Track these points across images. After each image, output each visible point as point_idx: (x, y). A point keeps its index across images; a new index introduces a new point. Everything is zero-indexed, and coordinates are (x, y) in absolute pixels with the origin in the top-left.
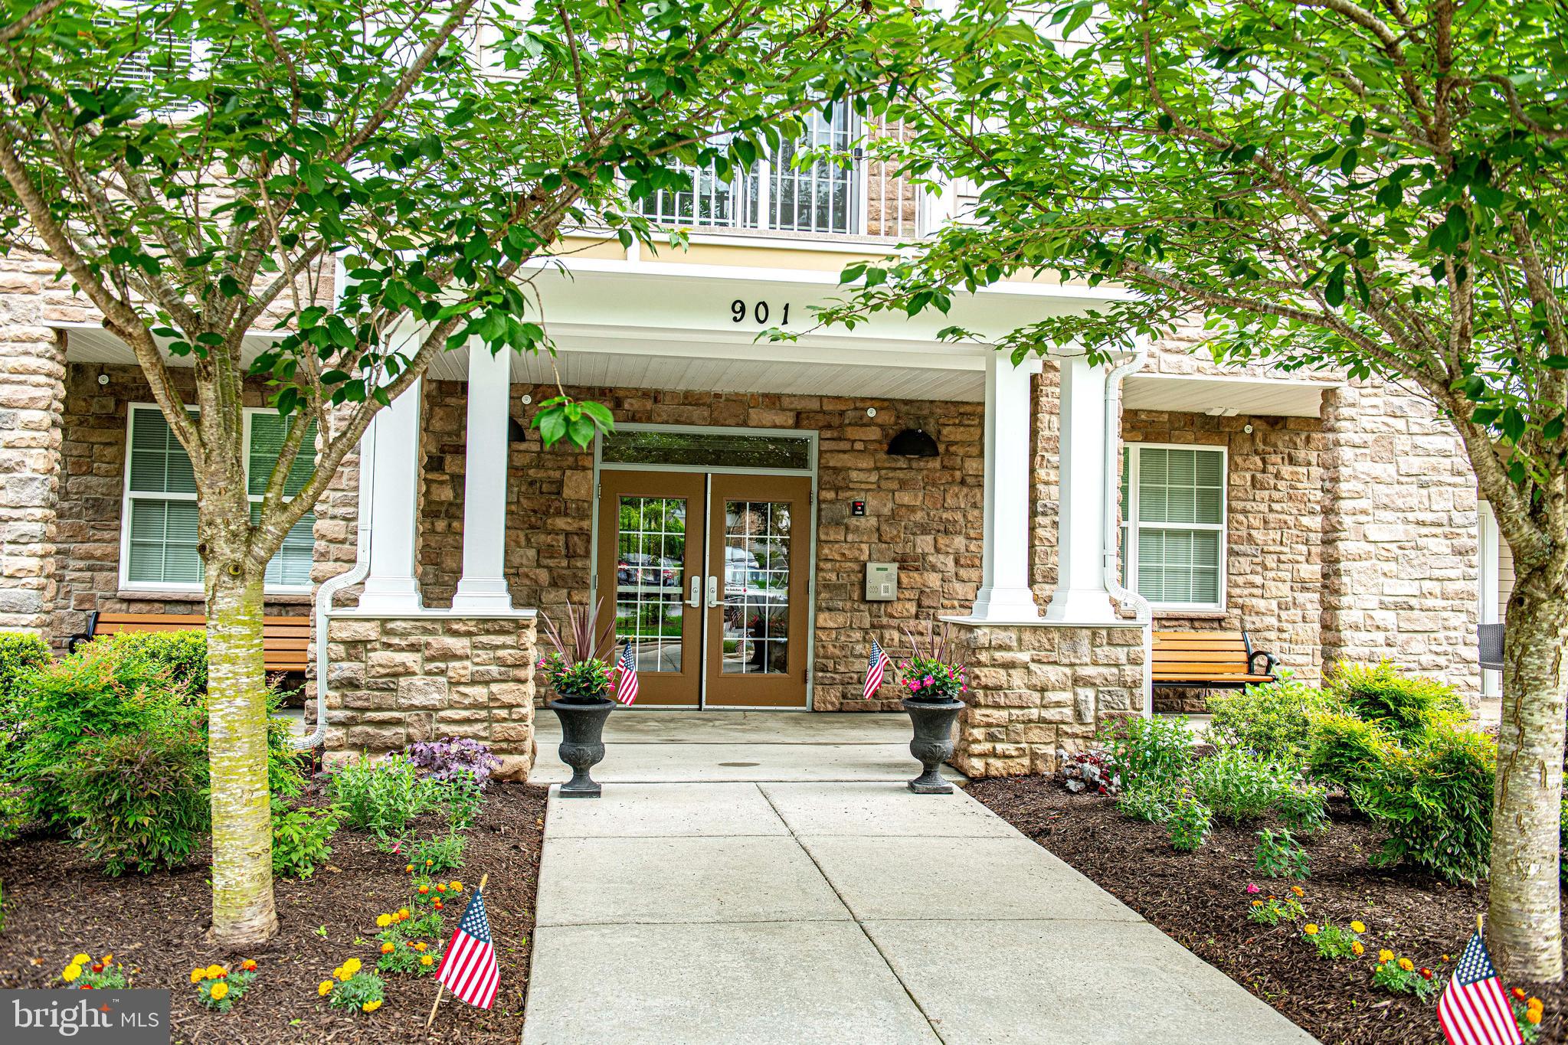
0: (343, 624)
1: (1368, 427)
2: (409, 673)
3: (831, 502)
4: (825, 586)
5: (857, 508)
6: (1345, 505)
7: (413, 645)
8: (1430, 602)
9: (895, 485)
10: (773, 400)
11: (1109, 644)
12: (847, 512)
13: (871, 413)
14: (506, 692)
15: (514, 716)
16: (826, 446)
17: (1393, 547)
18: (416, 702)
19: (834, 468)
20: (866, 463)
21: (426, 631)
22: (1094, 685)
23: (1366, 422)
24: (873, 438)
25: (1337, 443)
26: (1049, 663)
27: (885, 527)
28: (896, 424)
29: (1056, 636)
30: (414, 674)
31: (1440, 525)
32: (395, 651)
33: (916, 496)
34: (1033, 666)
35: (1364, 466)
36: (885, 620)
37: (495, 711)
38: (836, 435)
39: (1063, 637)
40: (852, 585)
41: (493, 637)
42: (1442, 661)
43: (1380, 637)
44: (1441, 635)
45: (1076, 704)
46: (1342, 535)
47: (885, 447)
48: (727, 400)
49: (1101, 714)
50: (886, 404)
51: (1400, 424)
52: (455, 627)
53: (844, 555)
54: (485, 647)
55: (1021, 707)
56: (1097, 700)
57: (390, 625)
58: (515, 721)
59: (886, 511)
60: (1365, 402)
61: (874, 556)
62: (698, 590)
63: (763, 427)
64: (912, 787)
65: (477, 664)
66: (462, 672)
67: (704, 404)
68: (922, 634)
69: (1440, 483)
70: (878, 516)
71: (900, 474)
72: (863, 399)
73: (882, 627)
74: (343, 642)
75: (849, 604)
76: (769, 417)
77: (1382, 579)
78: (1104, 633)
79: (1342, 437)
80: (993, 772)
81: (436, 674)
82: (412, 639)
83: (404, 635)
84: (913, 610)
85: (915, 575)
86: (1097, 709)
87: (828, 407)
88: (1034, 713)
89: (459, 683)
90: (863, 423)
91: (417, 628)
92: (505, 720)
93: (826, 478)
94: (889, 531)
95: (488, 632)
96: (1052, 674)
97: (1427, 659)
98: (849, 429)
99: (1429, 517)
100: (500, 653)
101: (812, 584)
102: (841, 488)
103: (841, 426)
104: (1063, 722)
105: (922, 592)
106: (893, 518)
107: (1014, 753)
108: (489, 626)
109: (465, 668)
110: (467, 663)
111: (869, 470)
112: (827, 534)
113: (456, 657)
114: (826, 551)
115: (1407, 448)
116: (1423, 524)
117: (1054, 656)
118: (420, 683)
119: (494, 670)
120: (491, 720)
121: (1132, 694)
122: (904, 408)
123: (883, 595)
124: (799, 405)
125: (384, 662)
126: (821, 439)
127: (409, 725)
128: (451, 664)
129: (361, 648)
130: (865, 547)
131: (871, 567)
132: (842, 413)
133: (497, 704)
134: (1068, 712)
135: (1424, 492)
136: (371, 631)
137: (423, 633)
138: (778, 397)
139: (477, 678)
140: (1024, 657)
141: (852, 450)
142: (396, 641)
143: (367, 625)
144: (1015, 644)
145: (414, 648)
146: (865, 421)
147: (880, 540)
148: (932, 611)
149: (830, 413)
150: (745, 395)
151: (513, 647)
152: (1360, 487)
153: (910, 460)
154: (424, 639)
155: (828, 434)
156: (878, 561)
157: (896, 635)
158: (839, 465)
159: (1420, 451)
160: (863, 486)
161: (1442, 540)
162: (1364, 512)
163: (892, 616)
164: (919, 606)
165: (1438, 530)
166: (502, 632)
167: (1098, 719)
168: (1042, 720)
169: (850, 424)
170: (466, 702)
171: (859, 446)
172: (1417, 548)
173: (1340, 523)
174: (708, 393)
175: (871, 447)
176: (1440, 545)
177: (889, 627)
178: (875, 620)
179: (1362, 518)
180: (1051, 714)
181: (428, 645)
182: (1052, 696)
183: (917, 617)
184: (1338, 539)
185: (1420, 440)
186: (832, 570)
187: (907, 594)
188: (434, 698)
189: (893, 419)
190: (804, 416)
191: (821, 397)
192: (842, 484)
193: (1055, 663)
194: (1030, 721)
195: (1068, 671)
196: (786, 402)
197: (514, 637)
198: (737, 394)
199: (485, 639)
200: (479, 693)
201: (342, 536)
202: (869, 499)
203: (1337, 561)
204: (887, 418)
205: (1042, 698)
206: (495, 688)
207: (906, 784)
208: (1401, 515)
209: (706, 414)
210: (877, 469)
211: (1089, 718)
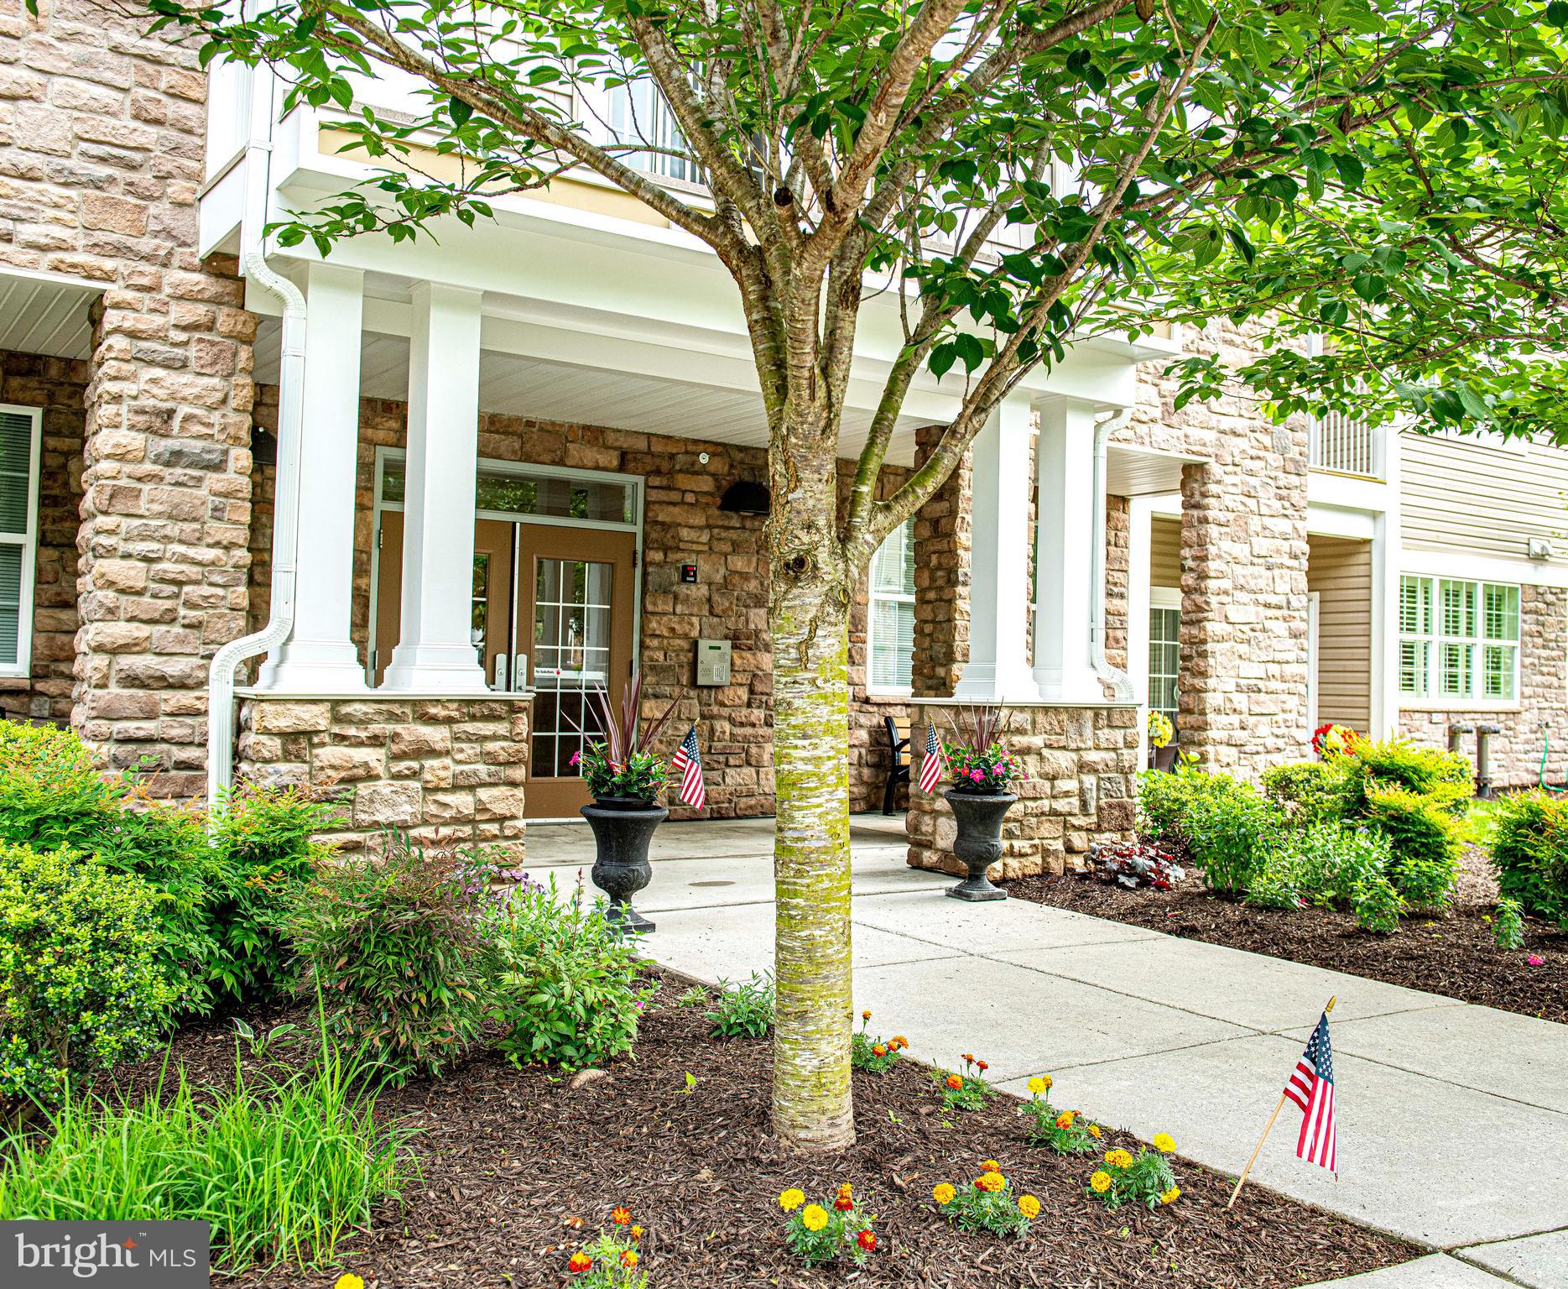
0: (280, 708)
1: (1231, 505)
2: (371, 777)
3: (659, 565)
4: (652, 668)
5: (687, 574)
6: (1212, 584)
7: (376, 737)
8: (1274, 685)
9: (727, 548)
10: (594, 435)
11: (1110, 726)
12: (676, 577)
13: (704, 459)
14: (496, 799)
15: (508, 832)
16: (655, 495)
17: (1246, 628)
18: (380, 818)
19: (663, 524)
20: (699, 520)
21: (393, 717)
22: (1096, 771)
23: (1228, 500)
24: (706, 489)
25: (1205, 520)
26: (1059, 748)
27: (716, 598)
28: (730, 474)
29: (1064, 717)
30: (377, 777)
31: (1280, 608)
32: (351, 745)
33: (749, 561)
34: (1045, 752)
35: (1226, 545)
36: (715, 709)
37: (483, 826)
38: (665, 482)
39: (1071, 718)
40: (681, 666)
41: (479, 725)
42: (1280, 743)
43: (1235, 719)
44: (1280, 718)
45: (1082, 793)
46: (1210, 615)
47: (719, 501)
48: (541, 429)
49: (1102, 802)
50: (720, 449)
51: (1252, 503)
52: (433, 711)
53: (673, 630)
54: (469, 738)
55: (1035, 799)
56: (1098, 788)
57: (345, 709)
58: (507, 838)
59: (718, 578)
60: (1228, 479)
61: (705, 632)
62: (504, 671)
63: (584, 467)
64: (958, 894)
65: (460, 762)
66: (442, 774)
67: (513, 434)
68: (754, 725)
69: (1282, 566)
70: (710, 584)
71: (733, 535)
72: (696, 442)
73: (712, 717)
74: (281, 734)
75: (677, 690)
76: (591, 455)
77: (1238, 662)
78: (1105, 713)
79: (1211, 514)
80: (1011, 874)
81: (407, 777)
82: (375, 728)
83: (363, 722)
84: (745, 697)
85: (748, 655)
86: (1099, 798)
87: (657, 448)
88: (1045, 805)
89: (437, 789)
90: (695, 471)
91: (380, 713)
92: (495, 837)
93: (654, 535)
94: (721, 602)
95: (473, 718)
96: (1063, 760)
97: (1271, 742)
98: (680, 477)
99: (1273, 600)
100: (491, 746)
101: (636, 665)
102: (671, 548)
103: (671, 473)
104: (1070, 814)
105: (755, 675)
106: (726, 586)
107: (1029, 851)
108: (476, 709)
109: (445, 768)
110: (447, 761)
111: (701, 528)
112: (655, 604)
113: (433, 753)
114: (654, 625)
115: (1259, 529)
116: (1267, 606)
117: (1063, 741)
118: (386, 791)
119: (482, 769)
120: (477, 838)
121: (1127, 781)
122: (739, 456)
123: (716, 680)
124: (625, 443)
125: (337, 762)
126: (647, 486)
127: (370, 850)
128: (428, 763)
129: (304, 743)
130: (695, 620)
131: (703, 645)
132: (672, 457)
133: (486, 816)
134: (1075, 801)
135: (1269, 573)
136: (316, 716)
137: (388, 721)
138: (602, 431)
139: (462, 781)
140: (1037, 741)
141: (683, 503)
142: (351, 731)
143: (315, 709)
144: (1029, 727)
145: (376, 741)
146: (696, 468)
147: (711, 613)
148: (764, 698)
149: (660, 456)
150: (562, 426)
151: (505, 738)
152: (1223, 567)
153: (744, 518)
154: (390, 728)
155: (656, 481)
156: (709, 638)
157: (727, 727)
158: (668, 520)
159: (1267, 533)
160: (695, 547)
161: (1281, 622)
162: (1226, 593)
163: (722, 704)
164: (752, 692)
165: (1278, 613)
166: (493, 717)
167: (1099, 809)
168: (1054, 813)
169: (680, 471)
170: (447, 814)
171: (690, 498)
172: (1264, 630)
173: (1207, 603)
174: (519, 419)
175: (703, 500)
176: (1280, 628)
177: (720, 717)
178: (705, 709)
179: (1224, 599)
180: (1061, 805)
181: (395, 737)
182: (1063, 785)
183: (749, 705)
184: (1206, 619)
185: (1268, 521)
186: (658, 649)
187: (740, 678)
188: (405, 811)
189: (727, 468)
190: (630, 456)
191: (649, 435)
192: (671, 543)
193: (1064, 748)
194: (1043, 814)
195: (1074, 756)
196: (611, 438)
197: (506, 725)
198: (553, 423)
199: (470, 727)
200: (463, 802)
201: (140, 585)
202: (701, 562)
203: (1204, 642)
204: (720, 466)
205: (1053, 788)
206: (484, 794)
207: (943, 892)
208: (1253, 596)
209: (517, 446)
210: (709, 527)
211: (1093, 810)
